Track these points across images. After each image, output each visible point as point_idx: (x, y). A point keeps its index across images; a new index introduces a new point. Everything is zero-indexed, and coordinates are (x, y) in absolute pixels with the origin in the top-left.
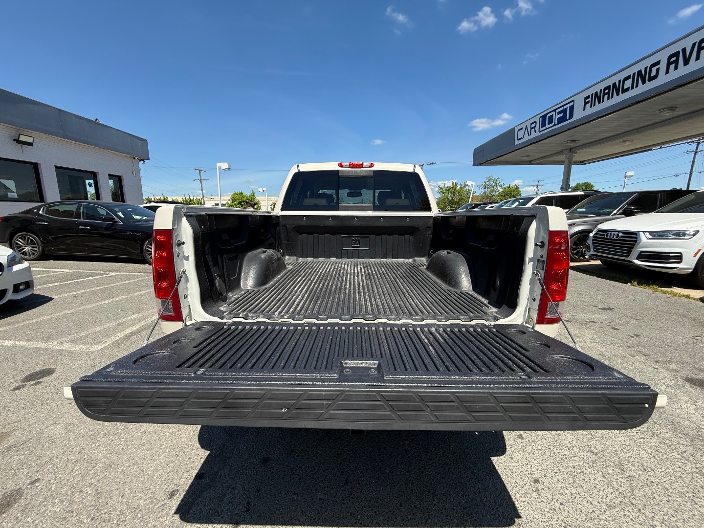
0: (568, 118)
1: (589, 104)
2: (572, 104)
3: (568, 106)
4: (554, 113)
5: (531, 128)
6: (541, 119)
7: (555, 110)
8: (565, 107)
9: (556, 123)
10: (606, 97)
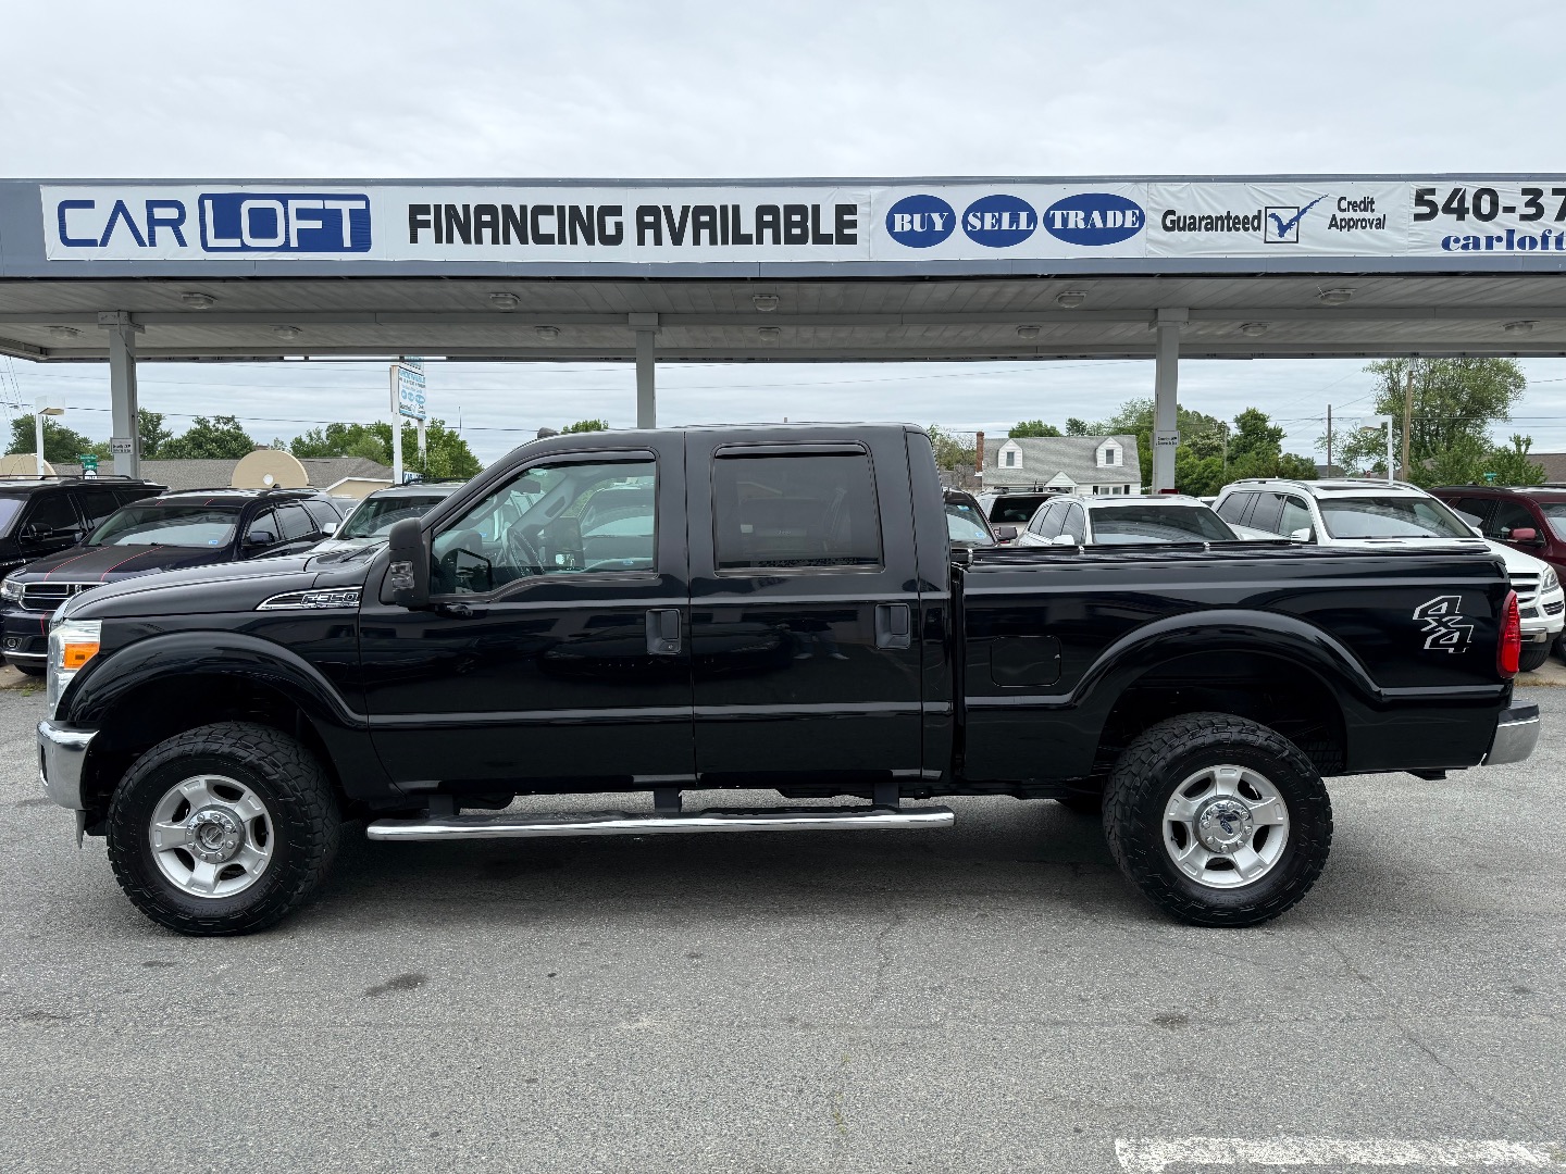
0: (347, 243)
1: (431, 231)
2: (361, 205)
3: (345, 207)
4: (277, 205)
5: (153, 222)
6: (208, 204)
7: (284, 199)
8: (331, 205)
9: (294, 243)
10: (487, 233)
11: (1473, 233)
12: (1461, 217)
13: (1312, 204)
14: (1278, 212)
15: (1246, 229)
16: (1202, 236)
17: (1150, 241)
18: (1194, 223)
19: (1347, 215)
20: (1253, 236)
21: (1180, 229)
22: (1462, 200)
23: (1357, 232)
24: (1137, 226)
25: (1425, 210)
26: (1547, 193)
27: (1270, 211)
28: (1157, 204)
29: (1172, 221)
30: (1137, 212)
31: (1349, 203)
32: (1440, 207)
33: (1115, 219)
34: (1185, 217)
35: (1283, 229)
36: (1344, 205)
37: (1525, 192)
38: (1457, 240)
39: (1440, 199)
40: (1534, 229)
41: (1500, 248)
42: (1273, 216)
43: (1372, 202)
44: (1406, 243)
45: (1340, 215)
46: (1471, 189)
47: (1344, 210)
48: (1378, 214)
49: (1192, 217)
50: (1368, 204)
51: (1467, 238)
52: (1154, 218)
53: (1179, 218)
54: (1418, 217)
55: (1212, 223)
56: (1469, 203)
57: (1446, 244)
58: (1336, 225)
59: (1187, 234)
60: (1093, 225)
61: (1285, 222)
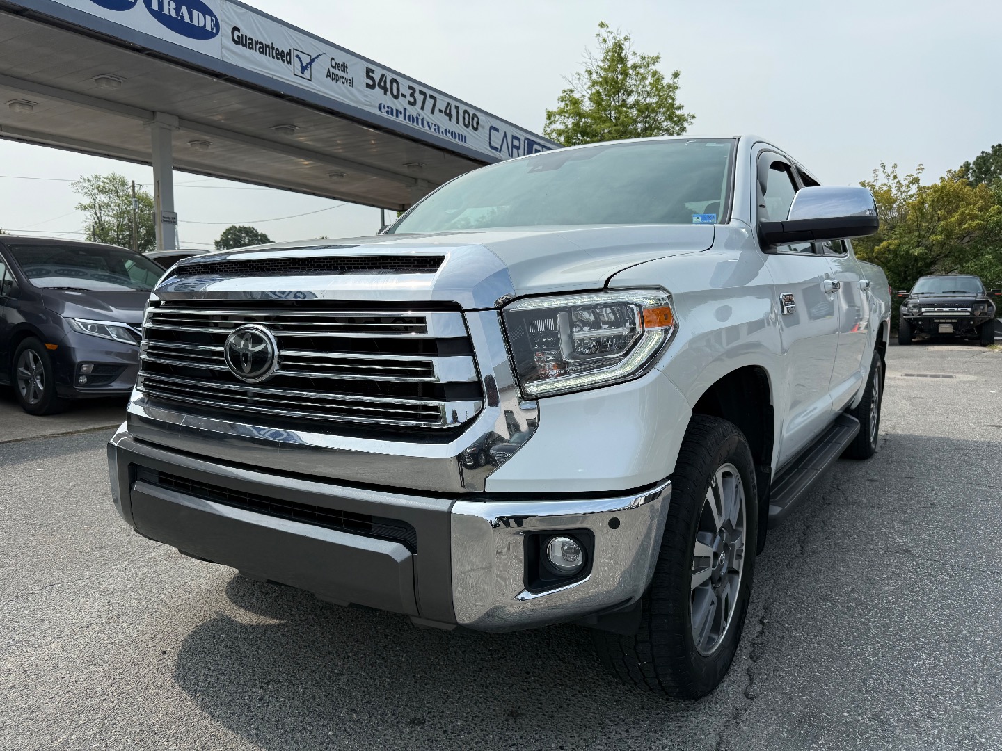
11: (391, 105)
12: (385, 94)
13: (318, 56)
14: (300, 55)
15: (283, 61)
16: (256, 55)
17: (223, 47)
18: (251, 44)
19: (336, 71)
20: (287, 67)
21: (244, 45)
22: (385, 82)
23: (340, 84)
24: (214, 31)
25: (371, 82)
26: (417, 92)
27: (296, 53)
28: (228, 18)
29: (238, 37)
30: (214, 19)
31: (336, 63)
32: (377, 83)
33: (198, 19)
34: (246, 37)
35: (304, 69)
36: (334, 64)
37: (410, 88)
38: (384, 107)
39: (377, 77)
40: (412, 111)
41: (401, 117)
42: (297, 56)
43: (347, 67)
44: (363, 101)
45: (332, 70)
46: (389, 76)
47: (333, 67)
48: (348, 77)
49: (250, 39)
50: (344, 67)
51: (388, 107)
52: (226, 29)
53: (242, 35)
54: (368, 86)
55: (265, 49)
56: (388, 86)
57: (380, 108)
58: (330, 76)
59: (247, 52)
60: (182, 17)
61: (304, 64)
